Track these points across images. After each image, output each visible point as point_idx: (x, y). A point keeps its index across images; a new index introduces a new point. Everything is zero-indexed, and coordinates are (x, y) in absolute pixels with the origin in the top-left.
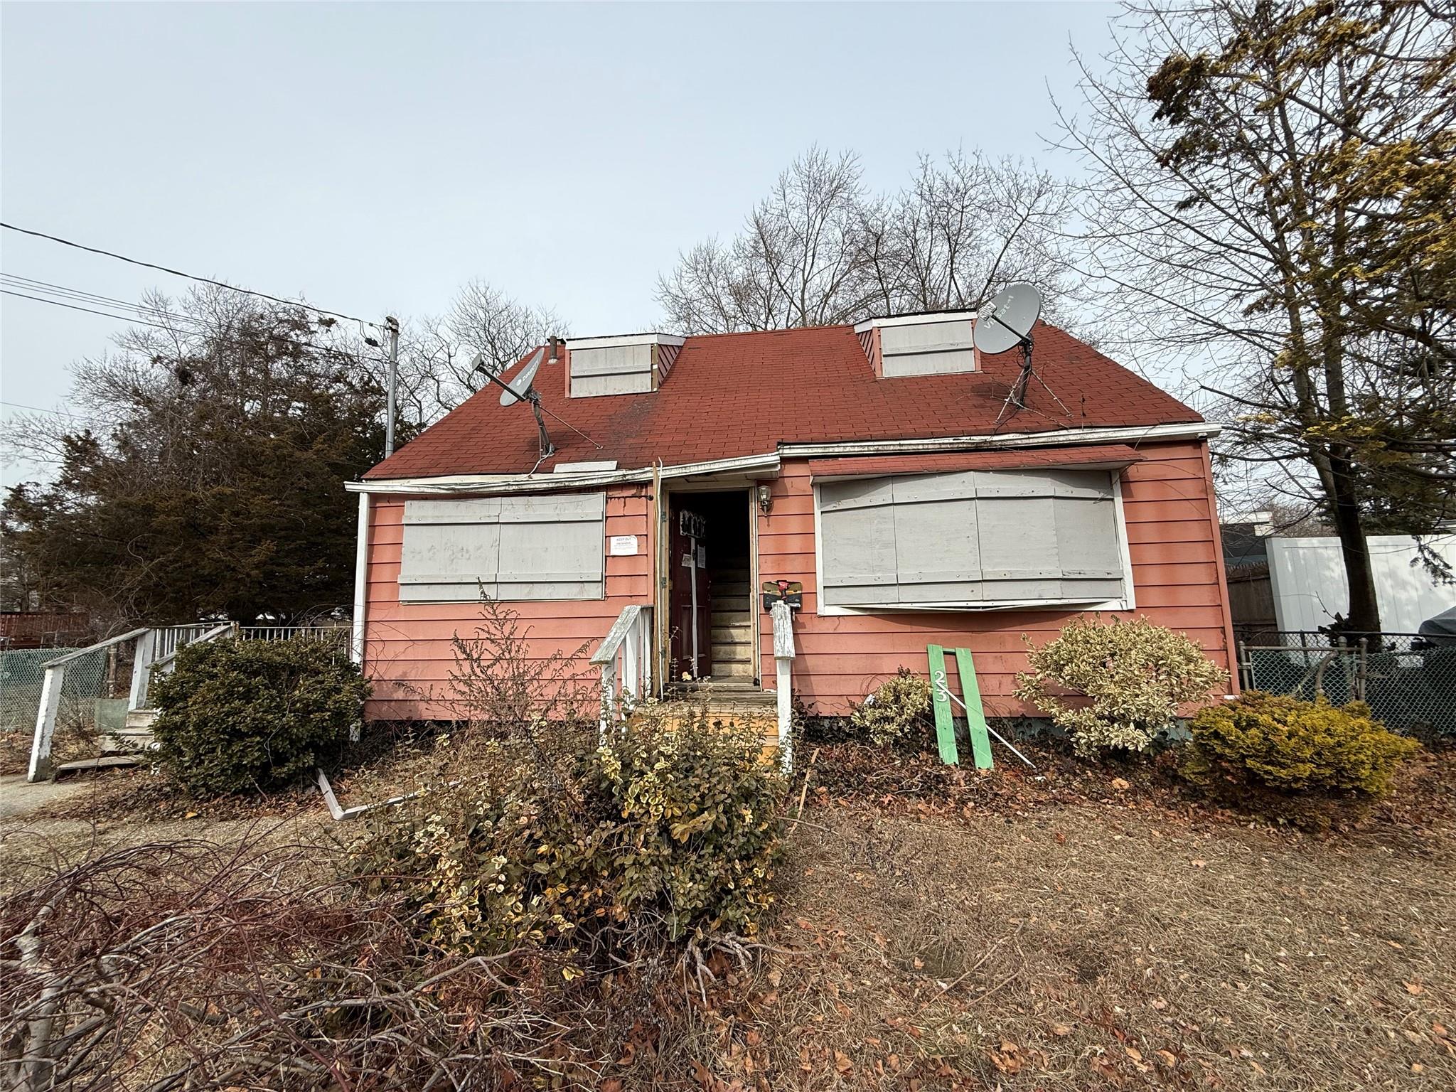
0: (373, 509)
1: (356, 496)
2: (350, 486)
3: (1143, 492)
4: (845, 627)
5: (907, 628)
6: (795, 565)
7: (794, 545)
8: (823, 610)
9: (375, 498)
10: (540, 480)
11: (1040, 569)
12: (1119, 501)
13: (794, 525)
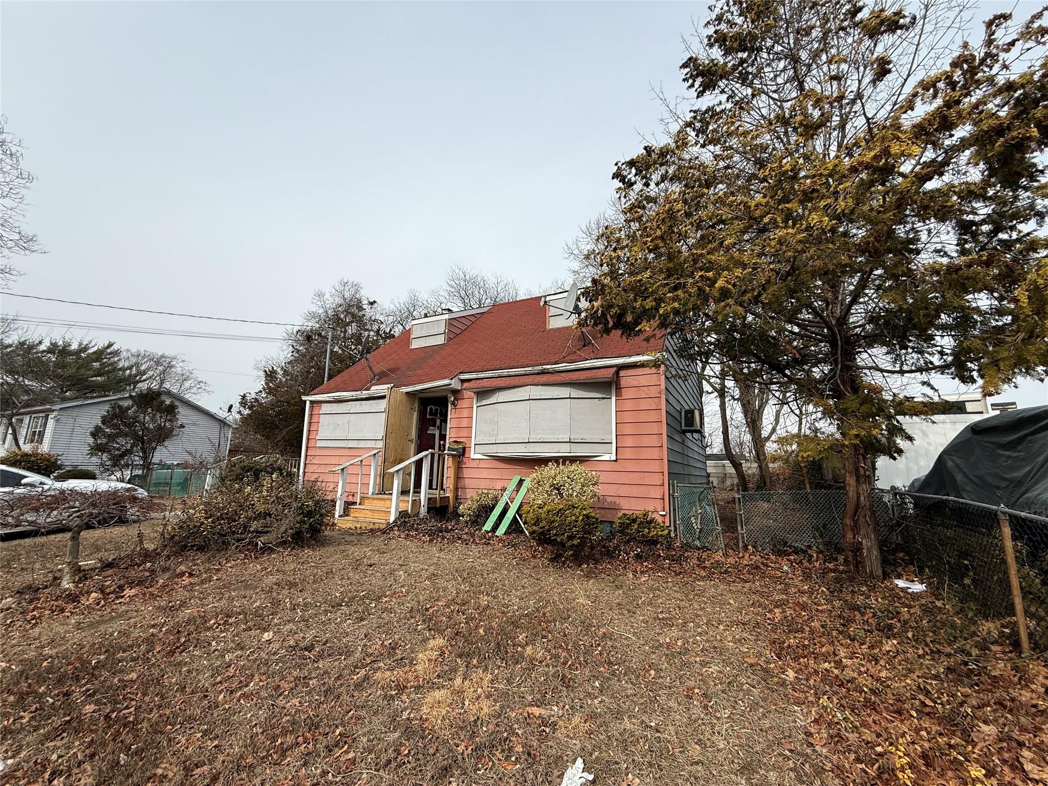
0: (312, 408)
1: (305, 402)
2: (304, 398)
3: (626, 393)
4: (483, 465)
5: (508, 466)
6: (464, 433)
7: (464, 423)
8: (473, 456)
9: (311, 402)
10: (365, 394)
11: (558, 437)
12: (614, 398)
13: (465, 413)
